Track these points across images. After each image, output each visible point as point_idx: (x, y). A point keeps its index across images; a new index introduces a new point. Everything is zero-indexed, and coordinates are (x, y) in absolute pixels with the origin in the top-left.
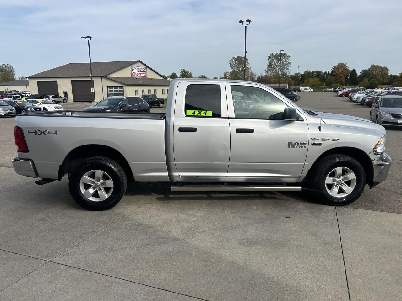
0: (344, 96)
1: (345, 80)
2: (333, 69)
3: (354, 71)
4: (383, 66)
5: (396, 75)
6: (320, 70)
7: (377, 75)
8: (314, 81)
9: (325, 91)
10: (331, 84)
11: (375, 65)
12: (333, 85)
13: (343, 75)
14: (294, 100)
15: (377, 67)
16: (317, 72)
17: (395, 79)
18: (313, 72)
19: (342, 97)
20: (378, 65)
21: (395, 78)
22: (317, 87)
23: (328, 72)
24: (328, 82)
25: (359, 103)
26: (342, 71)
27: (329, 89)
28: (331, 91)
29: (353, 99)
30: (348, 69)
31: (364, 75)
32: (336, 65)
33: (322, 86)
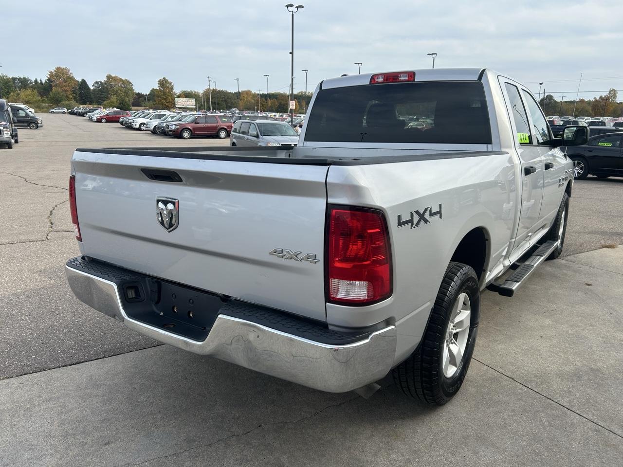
0: (103, 121)
1: (73, 96)
2: (49, 76)
3: (84, 81)
4: (124, 79)
5: (140, 92)
6: (26, 76)
7: (119, 92)
8: (29, 95)
9: (53, 112)
10: (60, 101)
11: (113, 76)
12: (64, 102)
13: (68, 87)
14: (33, 126)
15: (115, 79)
16: (20, 78)
17: (141, 99)
18: (14, 79)
19: (101, 122)
20: (117, 75)
21: (140, 97)
22: (36, 105)
23: (41, 81)
24: (53, 97)
25: (150, 132)
26: (65, 81)
27: (59, 109)
28: (64, 113)
29: (134, 126)
30: (72, 79)
31: (100, 90)
32: (53, 69)
33: (44, 104)
